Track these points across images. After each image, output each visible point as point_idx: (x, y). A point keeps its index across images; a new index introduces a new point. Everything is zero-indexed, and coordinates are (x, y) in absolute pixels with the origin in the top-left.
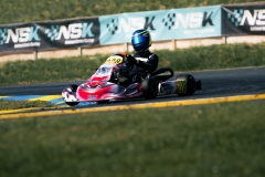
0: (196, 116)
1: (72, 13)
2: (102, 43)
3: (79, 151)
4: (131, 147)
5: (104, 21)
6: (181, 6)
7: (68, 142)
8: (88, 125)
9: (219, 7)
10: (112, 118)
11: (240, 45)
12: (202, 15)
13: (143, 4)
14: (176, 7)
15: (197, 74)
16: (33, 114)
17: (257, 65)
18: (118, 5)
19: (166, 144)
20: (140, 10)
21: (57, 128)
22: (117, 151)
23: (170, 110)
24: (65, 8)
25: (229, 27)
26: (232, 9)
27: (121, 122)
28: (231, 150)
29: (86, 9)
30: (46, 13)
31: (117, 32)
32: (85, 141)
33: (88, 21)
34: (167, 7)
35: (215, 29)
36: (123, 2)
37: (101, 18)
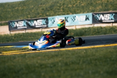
1: (38, 16)
2: (49, 27)
6: (78, 13)
11: (99, 27)
12: (85, 17)
14: (76, 14)
15: (84, 38)
16: (24, 52)
18: (55, 13)
24: (36, 14)
25: (95, 21)
26: (96, 14)
27: (56, 55)
28: (96, 65)
29: (43, 14)
30: (29, 16)
31: (54, 23)
33: (44, 19)
34: (73, 14)
35: (90, 21)
36: (57, 12)
37: (49, 18)
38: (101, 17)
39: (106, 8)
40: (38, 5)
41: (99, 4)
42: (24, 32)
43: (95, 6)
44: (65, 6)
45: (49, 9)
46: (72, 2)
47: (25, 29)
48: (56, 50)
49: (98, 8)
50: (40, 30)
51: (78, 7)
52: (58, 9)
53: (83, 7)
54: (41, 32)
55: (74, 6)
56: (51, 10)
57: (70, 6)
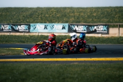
2: (31, 32)
12: (62, 26)
13: (42, 21)
18: (34, 20)
24: (18, 20)
25: (70, 30)
33: (27, 25)
35: (66, 30)
37: (31, 24)
38: (76, 28)
39: (78, 20)
40: (19, 13)
41: (72, 17)
42: (8, 34)
43: (69, 18)
44: (43, 15)
45: (28, 16)
47: (10, 32)
49: (71, 20)
50: (22, 34)
51: (54, 17)
52: (37, 18)
53: (58, 18)
54: (24, 35)
55: (51, 16)
56: (31, 17)
57: (47, 15)
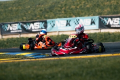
0: (87, 63)
1: (35, 18)
3: (37, 76)
4: (59, 75)
5: (49, 22)
6: (82, 16)
7: (33, 73)
8: (42, 66)
9: (98, 16)
10: (52, 63)
11: (106, 33)
12: (90, 20)
13: (66, 15)
14: (80, 16)
16: (18, 61)
17: (113, 41)
18: (55, 15)
19: (74, 74)
20: (65, 17)
21: (28, 67)
22: (53, 77)
23: (76, 60)
24: (33, 16)
25: (102, 25)
26: (103, 17)
29: (41, 17)
30: (25, 18)
31: (55, 27)
32: (40, 72)
33: (42, 22)
34: (76, 16)
35: (96, 26)
36: (57, 14)
38: (110, 21)
39: (115, 11)
40: (36, 6)
41: (107, 6)
43: (103, 9)
44: (67, 7)
45: (48, 10)
46: (76, 3)
47: (20, 33)
48: (56, 58)
49: (106, 11)
51: (82, 9)
52: (59, 11)
53: (88, 9)
55: (78, 7)
56: (51, 11)
57: (73, 7)
